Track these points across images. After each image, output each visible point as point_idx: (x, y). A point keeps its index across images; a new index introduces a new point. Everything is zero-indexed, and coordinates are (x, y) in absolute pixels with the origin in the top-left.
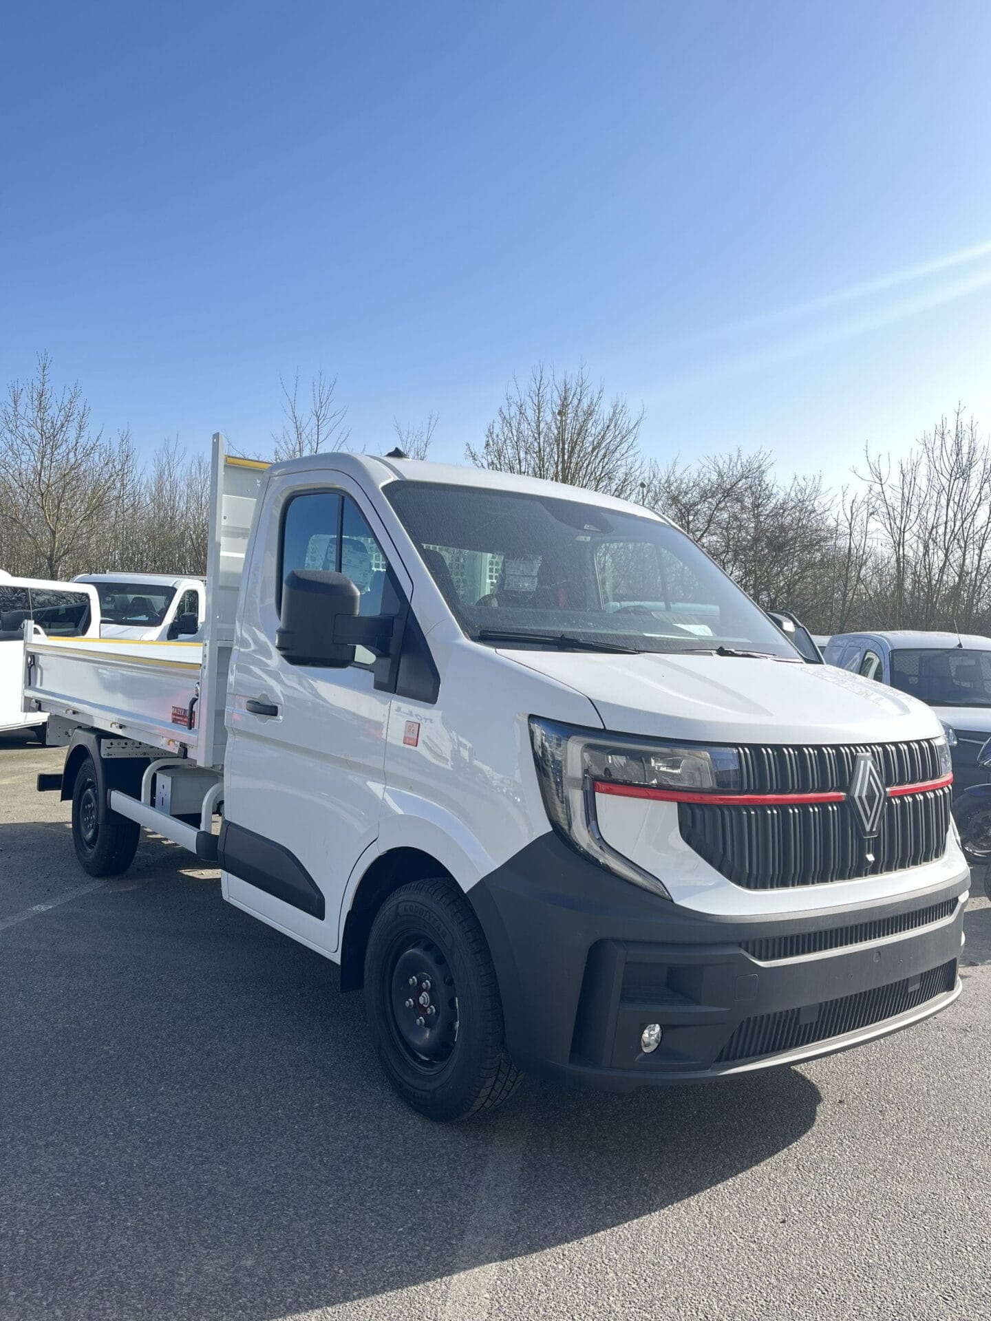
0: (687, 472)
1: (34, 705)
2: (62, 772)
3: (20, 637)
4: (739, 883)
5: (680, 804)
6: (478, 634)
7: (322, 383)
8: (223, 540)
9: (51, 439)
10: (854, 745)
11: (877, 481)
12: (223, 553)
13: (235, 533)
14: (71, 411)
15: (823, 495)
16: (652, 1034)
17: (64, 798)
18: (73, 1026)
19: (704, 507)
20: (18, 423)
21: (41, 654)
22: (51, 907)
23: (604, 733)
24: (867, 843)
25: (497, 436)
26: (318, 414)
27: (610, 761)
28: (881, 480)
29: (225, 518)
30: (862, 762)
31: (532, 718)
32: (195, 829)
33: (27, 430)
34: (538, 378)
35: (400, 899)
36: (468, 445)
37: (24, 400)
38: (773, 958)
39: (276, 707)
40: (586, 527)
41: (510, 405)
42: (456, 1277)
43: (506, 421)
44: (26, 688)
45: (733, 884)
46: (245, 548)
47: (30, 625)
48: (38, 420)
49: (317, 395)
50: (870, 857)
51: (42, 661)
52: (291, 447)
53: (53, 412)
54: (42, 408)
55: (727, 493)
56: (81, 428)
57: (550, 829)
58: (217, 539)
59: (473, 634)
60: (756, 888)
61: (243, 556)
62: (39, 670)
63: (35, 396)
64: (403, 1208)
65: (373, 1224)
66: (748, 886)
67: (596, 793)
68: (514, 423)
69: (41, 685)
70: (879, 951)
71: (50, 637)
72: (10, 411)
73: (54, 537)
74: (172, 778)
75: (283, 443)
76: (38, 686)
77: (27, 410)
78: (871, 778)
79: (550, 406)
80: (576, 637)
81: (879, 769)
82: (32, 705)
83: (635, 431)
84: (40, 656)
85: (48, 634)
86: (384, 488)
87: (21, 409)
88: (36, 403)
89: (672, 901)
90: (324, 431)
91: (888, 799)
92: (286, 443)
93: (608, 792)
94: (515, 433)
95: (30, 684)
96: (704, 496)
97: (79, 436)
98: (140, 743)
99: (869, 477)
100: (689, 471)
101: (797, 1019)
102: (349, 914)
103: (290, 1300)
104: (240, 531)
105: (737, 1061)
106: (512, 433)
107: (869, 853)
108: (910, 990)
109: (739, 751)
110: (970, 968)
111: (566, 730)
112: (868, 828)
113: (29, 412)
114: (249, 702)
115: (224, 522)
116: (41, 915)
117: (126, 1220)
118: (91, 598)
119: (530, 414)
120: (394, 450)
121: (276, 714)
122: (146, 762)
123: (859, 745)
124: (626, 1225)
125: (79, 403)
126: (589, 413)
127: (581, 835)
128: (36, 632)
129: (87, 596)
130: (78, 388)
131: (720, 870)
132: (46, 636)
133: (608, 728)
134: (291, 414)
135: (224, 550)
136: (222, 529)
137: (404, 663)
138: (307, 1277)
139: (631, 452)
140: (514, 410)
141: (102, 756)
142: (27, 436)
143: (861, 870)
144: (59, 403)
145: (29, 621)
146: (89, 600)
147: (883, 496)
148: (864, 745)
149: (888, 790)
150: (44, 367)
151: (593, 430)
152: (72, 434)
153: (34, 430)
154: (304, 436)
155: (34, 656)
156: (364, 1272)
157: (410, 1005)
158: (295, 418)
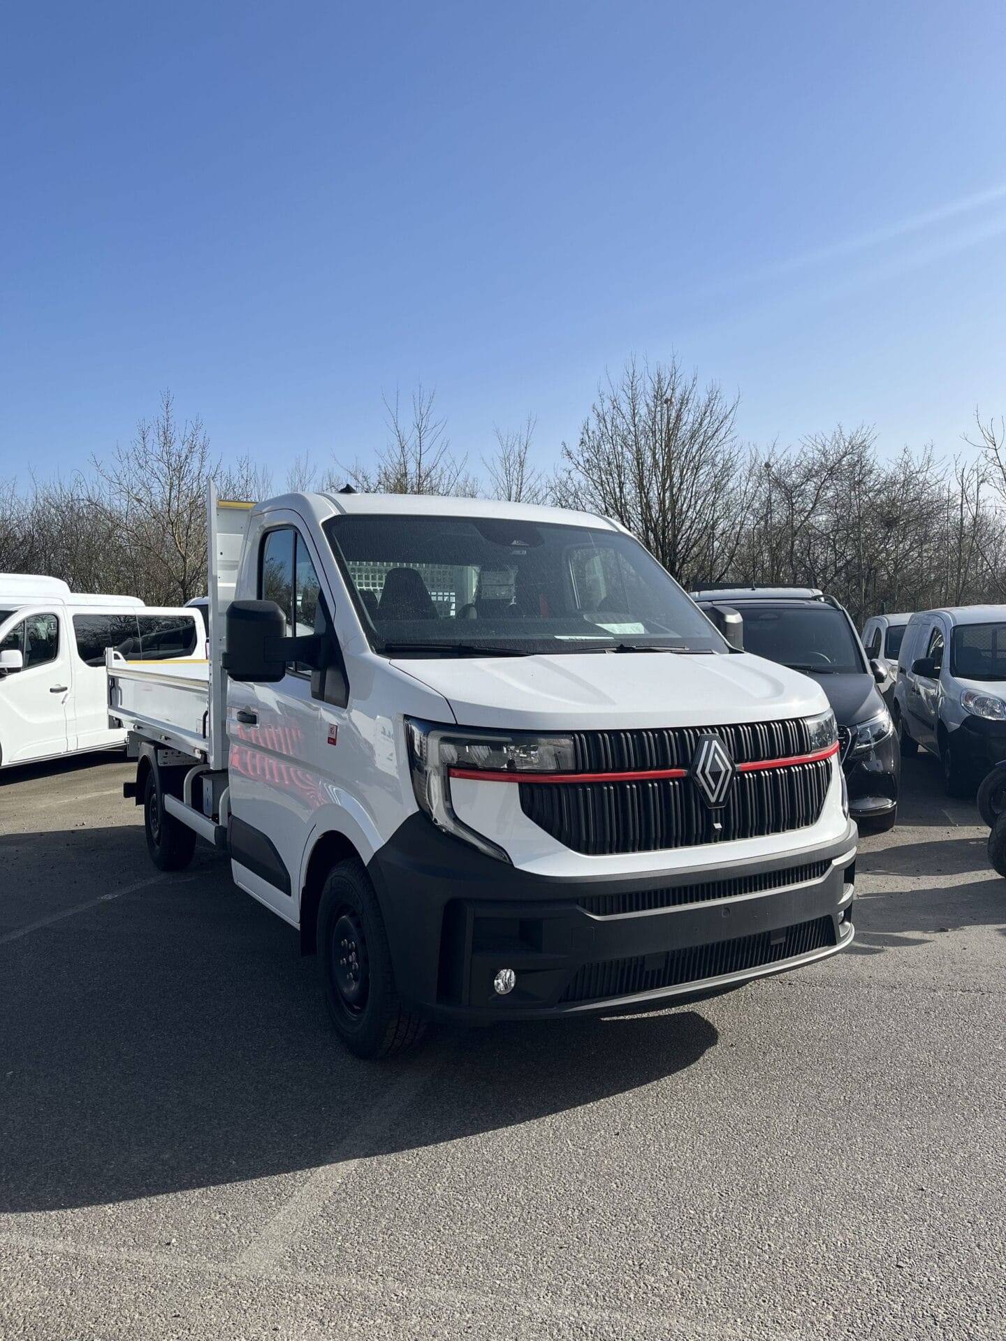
0: (787, 453)
1: (116, 722)
2: (135, 781)
3: (103, 664)
4: (578, 849)
5: (521, 785)
6: (384, 647)
7: (422, 396)
8: (220, 573)
9: (178, 471)
10: (700, 728)
11: (991, 445)
12: (220, 585)
13: (231, 566)
14: (194, 443)
15: (937, 465)
16: (505, 979)
17: (138, 803)
18: (101, 989)
19: (810, 487)
20: (148, 458)
21: (121, 678)
22: (116, 896)
23: (456, 727)
24: (714, 814)
25: (593, 432)
26: (420, 426)
27: (467, 751)
28: (995, 445)
29: (221, 553)
30: (707, 743)
31: (406, 717)
32: (215, 823)
33: (156, 465)
34: (631, 371)
35: (333, 875)
36: (564, 444)
37: (151, 436)
38: (612, 913)
39: (255, 716)
40: (515, 543)
41: (602, 401)
42: (321, 1168)
43: (601, 418)
44: (109, 707)
45: (572, 851)
46: (236, 579)
47: (110, 652)
48: (164, 454)
49: (418, 408)
50: (718, 826)
51: (121, 683)
52: (396, 460)
53: (176, 446)
54: (167, 442)
55: (832, 472)
56: (202, 459)
57: (418, 810)
58: (214, 573)
59: (380, 647)
60: (595, 853)
61: (234, 585)
62: (119, 692)
63: (161, 433)
64: (305, 1120)
65: (276, 1131)
66: (587, 852)
67: (451, 778)
68: (608, 419)
69: (121, 704)
70: (727, 907)
71: (129, 661)
72: (140, 447)
73: (186, 563)
74: (213, 781)
75: (387, 457)
76: (119, 706)
77: (155, 447)
78: (716, 756)
79: (643, 398)
80: (472, 644)
81: (727, 748)
82: (116, 723)
83: (731, 416)
84: (120, 680)
85: (127, 659)
86: (324, 524)
87: (149, 446)
88: (162, 438)
89: (512, 865)
90: (426, 443)
91: (741, 774)
92: (390, 456)
93: (460, 776)
94: (609, 426)
95: (111, 704)
96: (808, 476)
97: (202, 466)
98: (179, 752)
99: (982, 442)
100: (789, 451)
101: (642, 966)
102: (304, 889)
103: (185, 1181)
104: (233, 564)
105: (584, 1001)
106: (606, 428)
107: (717, 822)
108: (773, 943)
109: (575, 738)
110: (938, 934)
111: (430, 726)
112: (713, 799)
113: (156, 447)
114: (238, 713)
115: (219, 557)
116: (108, 902)
117: (86, 1127)
118: (196, 620)
119: (626, 408)
120: (345, 487)
121: (255, 722)
122: (187, 768)
123: (706, 727)
124: (481, 1135)
125: (201, 434)
126: (684, 402)
127: (440, 815)
128: (117, 657)
129: (191, 618)
130: (200, 421)
131: (559, 839)
132: (124, 661)
133: (459, 723)
134: (393, 428)
135: (220, 582)
136: (218, 563)
137: (329, 674)
138: (206, 1166)
139: (729, 437)
140: (608, 405)
141: (159, 765)
142: (156, 470)
143: (708, 837)
144: (182, 436)
145: (109, 648)
146: (194, 622)
147: (997, 460)
148: (712, 727)
149: (737, 766)
150: (167, 404)
151: (688, 418)
152: (195, 465)
153: (162, 465)
154: (406, 449)
155: (114, 679)
156: (252, 1163)
157: (344, 964)
158: (398, 432)
